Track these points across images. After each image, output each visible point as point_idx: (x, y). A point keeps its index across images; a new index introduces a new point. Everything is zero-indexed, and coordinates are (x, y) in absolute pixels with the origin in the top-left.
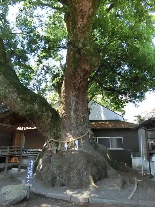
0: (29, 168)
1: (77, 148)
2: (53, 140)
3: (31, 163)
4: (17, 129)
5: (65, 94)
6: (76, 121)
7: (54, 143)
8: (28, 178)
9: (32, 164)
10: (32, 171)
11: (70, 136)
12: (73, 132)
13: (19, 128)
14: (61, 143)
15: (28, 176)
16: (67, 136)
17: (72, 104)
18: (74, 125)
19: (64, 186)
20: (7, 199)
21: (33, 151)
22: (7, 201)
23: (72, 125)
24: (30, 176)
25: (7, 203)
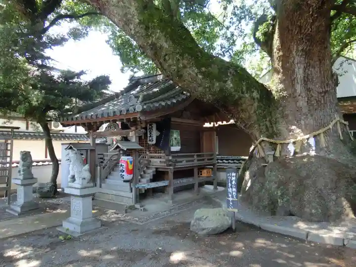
0: (230, 184)
1: (314, 152)
2: (265, 139)
3: (231, 176)
4: (204, 126)
5: (281, 53)
6: (309, 102)
7: (268, 145)
8: (231, 199)
9: (234, 178)
10: (234, 190)
11: (298, 131)
12: (303, 122)
13: (207, 125)
14: (281, 144)
15: (229, 197)
16: (290, 131)
17: (296, 70)
18: (305, 110)
19: (293, 215)
20: (204, 227)
21: (233, 160)
22: (205, 229)
23: (299, 109)
24: (232, 197)
25: (205, 232)
